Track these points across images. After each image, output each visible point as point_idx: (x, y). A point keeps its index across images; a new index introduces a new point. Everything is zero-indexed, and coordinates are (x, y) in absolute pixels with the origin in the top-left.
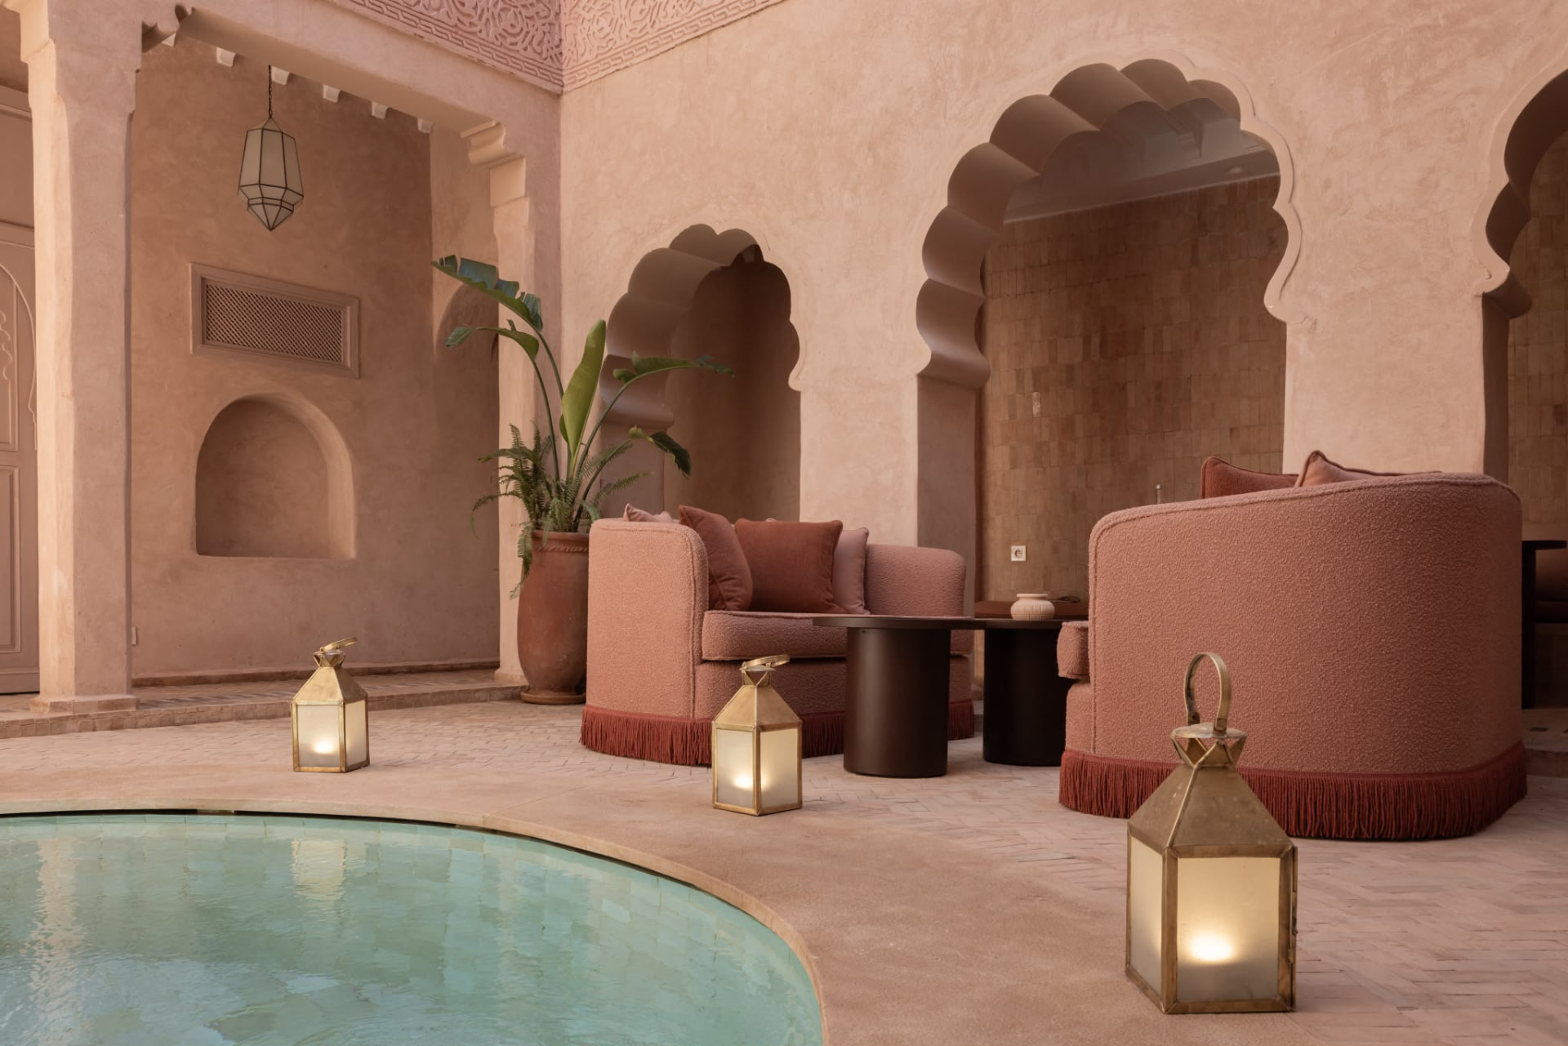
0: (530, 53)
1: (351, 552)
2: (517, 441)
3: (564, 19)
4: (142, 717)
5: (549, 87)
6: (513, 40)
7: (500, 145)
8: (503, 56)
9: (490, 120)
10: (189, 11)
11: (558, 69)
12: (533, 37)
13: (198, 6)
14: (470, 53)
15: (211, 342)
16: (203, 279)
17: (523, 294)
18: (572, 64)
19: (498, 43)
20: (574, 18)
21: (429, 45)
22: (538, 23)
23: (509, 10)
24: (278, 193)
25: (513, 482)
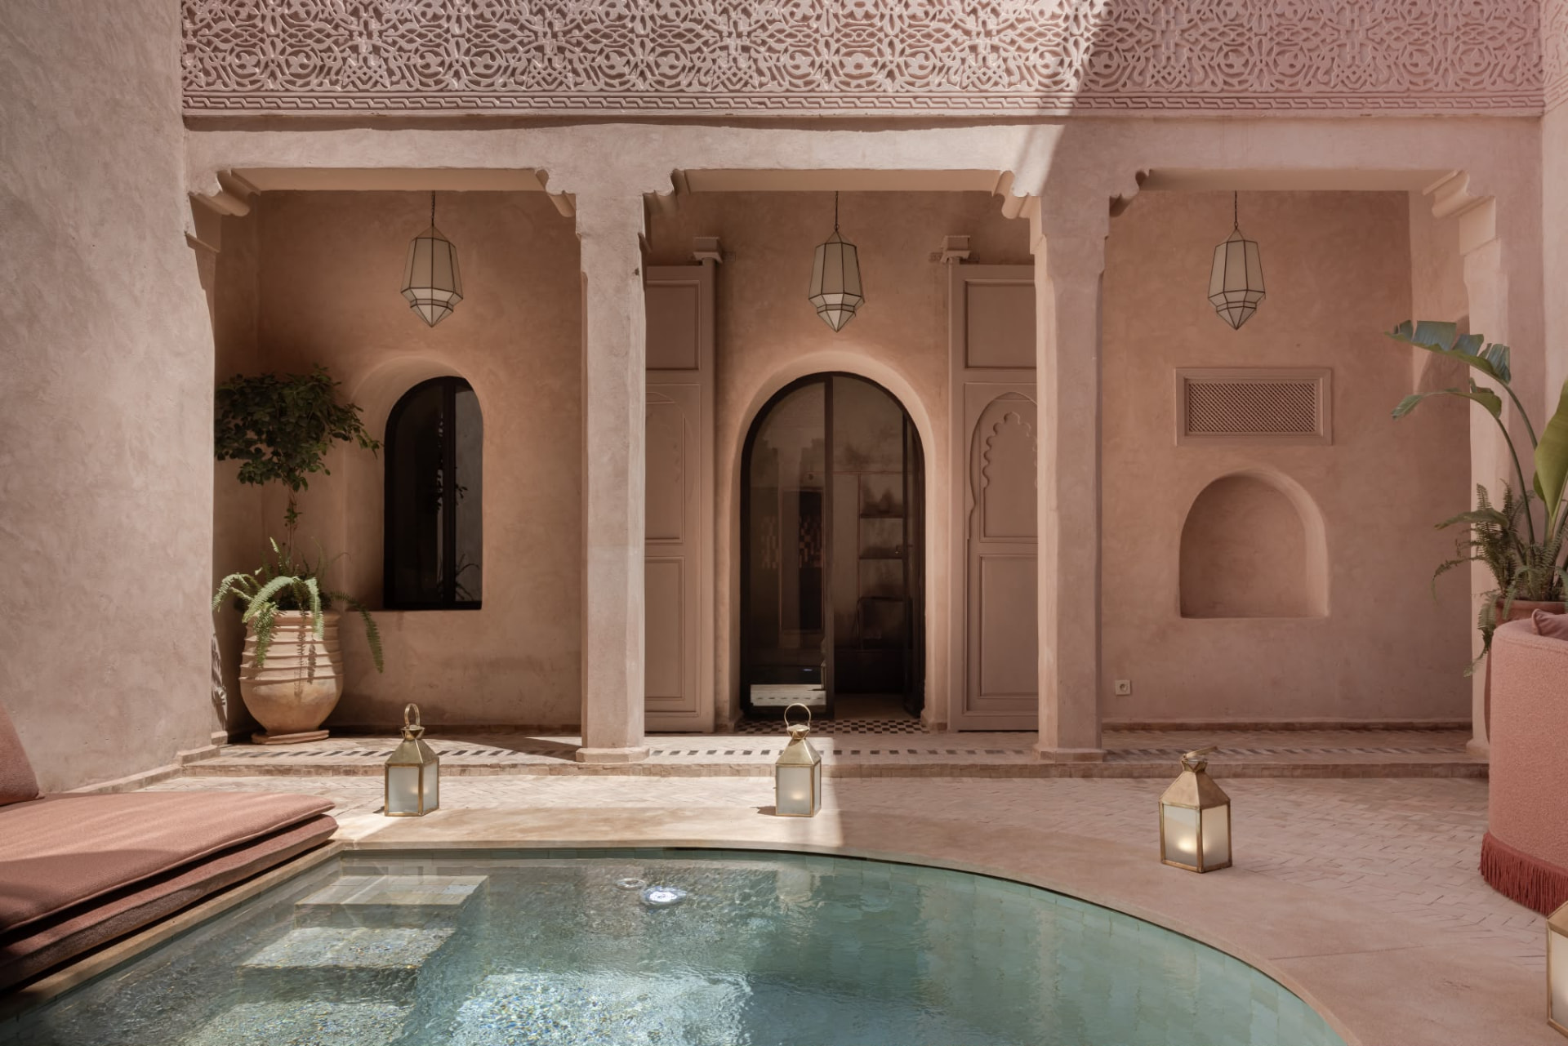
0: (1500, 84)
1: (1325, 610)
2: (1483, 502)
3: (1544, 33)
4: (1106, 769)
5: (1526, 112)
6: (1478, 79)
7: (1463, 193)
8: (1465, 100)
9: (1450, 171)
10: (1147, 173)
11: (1538, 89)
12: (1504, 66)
13: (1153, 167)
14: (1424, 111)
15: (1194, 432)
16: (1186, 380)
17: (1489, 345)
18: (1555, 78)
19: (1460, 89)
20: (1556, 28)
21: (1379, 119)
22: (1510, 49)
23: (1473, 49)
24: (1241, 296)
25: (1481, 548)
